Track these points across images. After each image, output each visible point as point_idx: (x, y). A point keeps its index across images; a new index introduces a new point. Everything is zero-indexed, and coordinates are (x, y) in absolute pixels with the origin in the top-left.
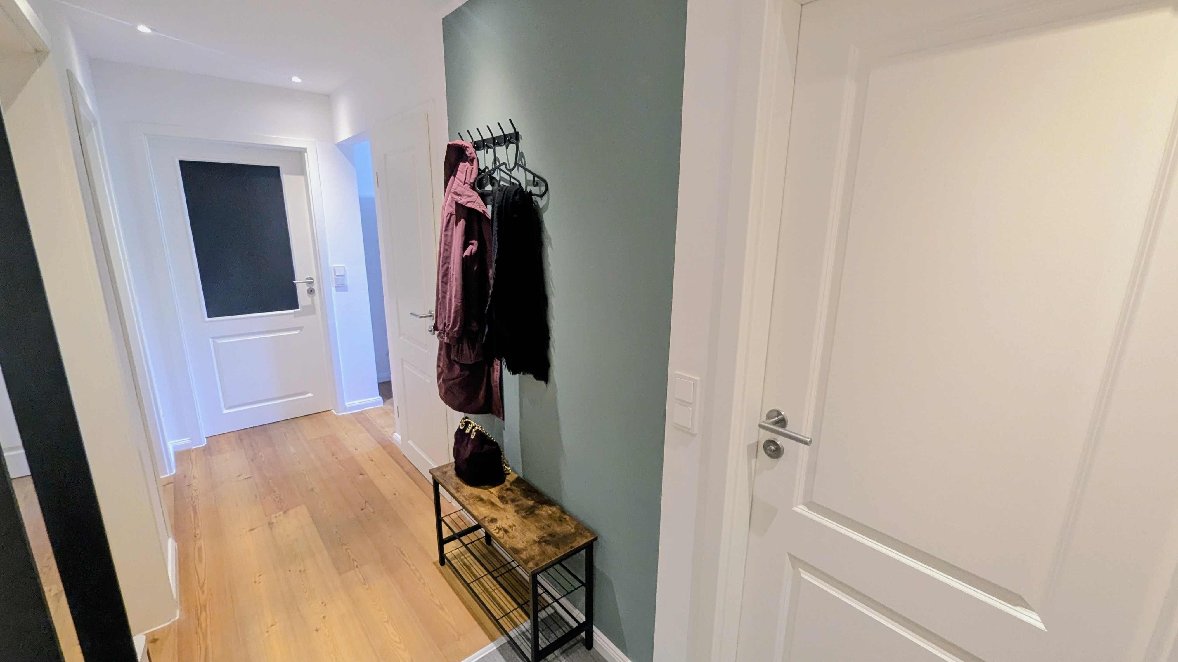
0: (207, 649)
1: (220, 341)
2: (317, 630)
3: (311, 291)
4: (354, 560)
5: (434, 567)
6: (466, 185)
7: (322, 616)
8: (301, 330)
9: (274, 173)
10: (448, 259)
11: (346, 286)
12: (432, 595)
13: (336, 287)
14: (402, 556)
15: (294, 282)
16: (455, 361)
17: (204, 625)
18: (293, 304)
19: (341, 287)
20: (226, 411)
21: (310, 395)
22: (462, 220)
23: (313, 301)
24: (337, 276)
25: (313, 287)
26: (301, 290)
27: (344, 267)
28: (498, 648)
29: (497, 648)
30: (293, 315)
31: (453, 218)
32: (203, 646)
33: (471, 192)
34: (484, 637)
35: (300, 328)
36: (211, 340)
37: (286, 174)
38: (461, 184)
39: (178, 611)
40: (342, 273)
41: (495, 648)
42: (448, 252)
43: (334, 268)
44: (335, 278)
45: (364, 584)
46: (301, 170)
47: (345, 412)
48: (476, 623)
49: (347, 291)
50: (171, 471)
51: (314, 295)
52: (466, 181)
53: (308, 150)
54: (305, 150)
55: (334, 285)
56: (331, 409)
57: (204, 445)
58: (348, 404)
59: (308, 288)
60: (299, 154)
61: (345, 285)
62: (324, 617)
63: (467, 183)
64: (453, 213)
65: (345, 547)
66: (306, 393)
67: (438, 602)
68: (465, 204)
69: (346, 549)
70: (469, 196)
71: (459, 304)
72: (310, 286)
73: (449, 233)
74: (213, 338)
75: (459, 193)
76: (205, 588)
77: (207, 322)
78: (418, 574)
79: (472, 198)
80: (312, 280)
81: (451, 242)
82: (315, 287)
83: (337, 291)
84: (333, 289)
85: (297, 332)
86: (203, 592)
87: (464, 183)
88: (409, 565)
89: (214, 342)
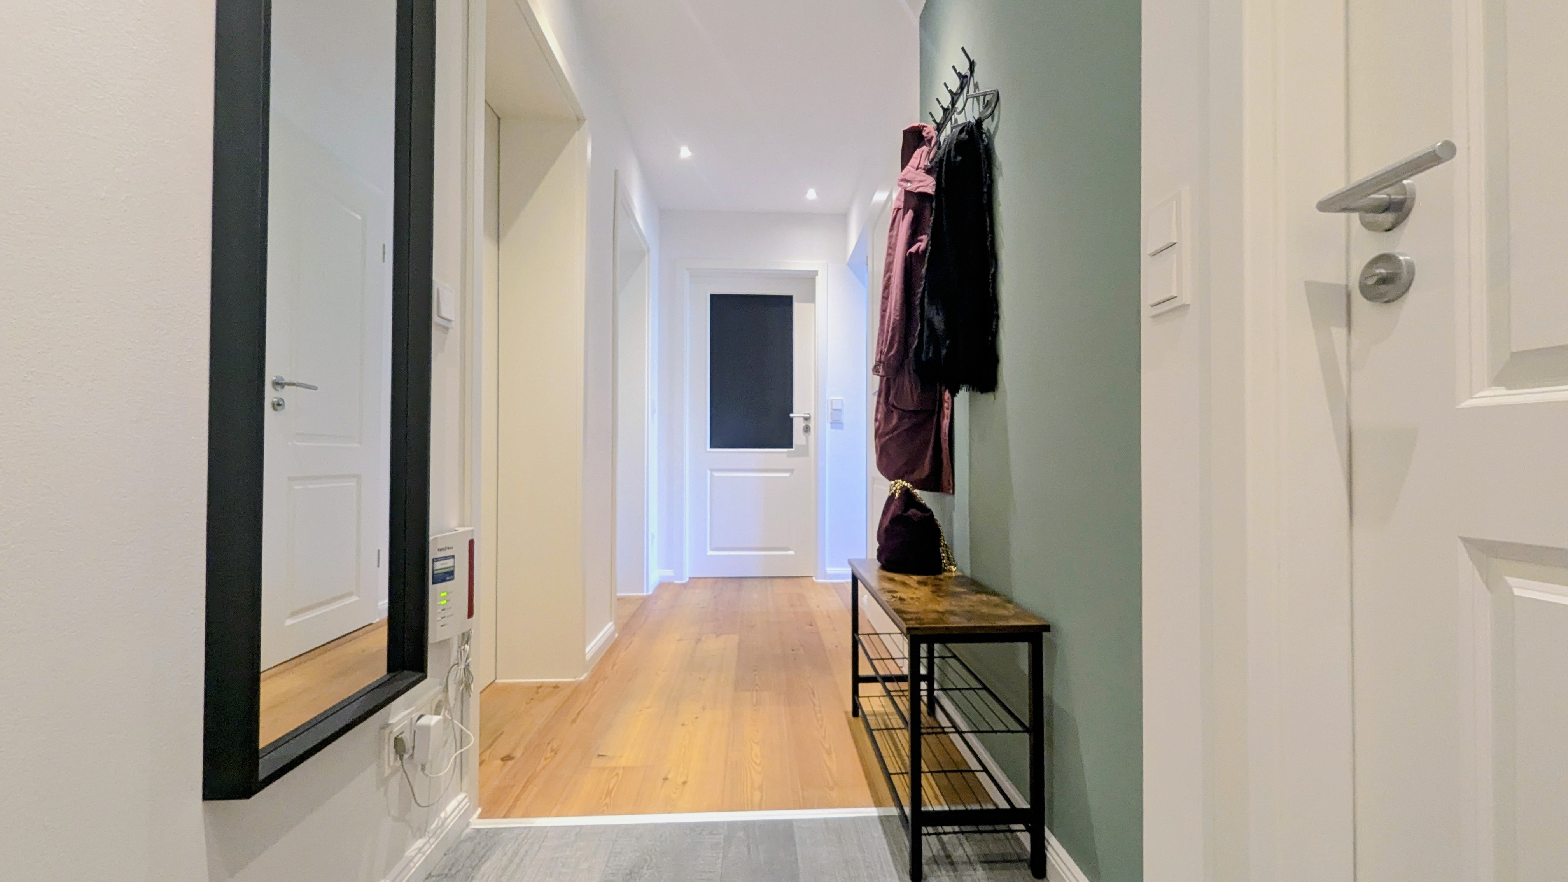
0: (587, 704)
1: (716, 474)
2: (683, 725)
3: (807, 429)
4: (757, 685)
5: (844, 715)
6: (919, 170)
7: (695, 716)
8: (792, 474)
9: (787, 301)
10: (891, 265)
11: (842, 424)
12: (824, 738)
13: (831, 423)
14: (812, 695)
15: (791, 415)
16: (893, 406)
17: (596, 689)
18: (787, 443)
19: (837, 424)
20: (710, 553)
21: (792, 553)
22: (910, 211)
23: (807, 440)
24: (834, 410)
25: (810, 425)
26: (798, 426)
27: (842, 400)
28: (881, 816)
29: (879, 816)
30: (786, 455)
31: (901, 212)
32: (586, 701)
33: (924, 176)
34: (870, 800)
35: (791, 471)
36: (709, 472)
37: (798, 302)
38: (914, 170)
39: (585, 675)
40: (840, 407)
41: (876, 814)
42: (892, 257)
43: (832, 401)
44: (832, 413)
45: (754, 706)
46: (811, 298)
47: (825, 579)
48: (865, 782)
49: (842, 428)
50: (648, 591)
51: (810, 434)
52: (920, 166)
53: (819, 273)
54: (816, 273)
55: (830, 420)
56: (812, 575)
57: (684, 582)
58: (830, 570)
59: (804, 425)
60: (810, 278)
61: (841, 422)
62: (697, 718)
63: (921, 168)
64: (900, 207)
65: (755, 673)
66: (788, 549)
67: (827, 746)
68: (914, 189)
69: (755, 675)
70: (921, 181)
71: (898, 318)
72: (807, 423)
73: (895, 233)
74: (712, 470)
75: (908, 179)
76: (615, 668)
77: (710, 452)
78: (819, 715)
79: (926, 182)
80: (808, 415)
81: (895, 244)
82: (812, 425)
83: (832, 427)
84: (828, 425)
85: (787, 475)
86: (612, 669)
87: (917, 169)
88: (814, 704)
89: (711, 474)
